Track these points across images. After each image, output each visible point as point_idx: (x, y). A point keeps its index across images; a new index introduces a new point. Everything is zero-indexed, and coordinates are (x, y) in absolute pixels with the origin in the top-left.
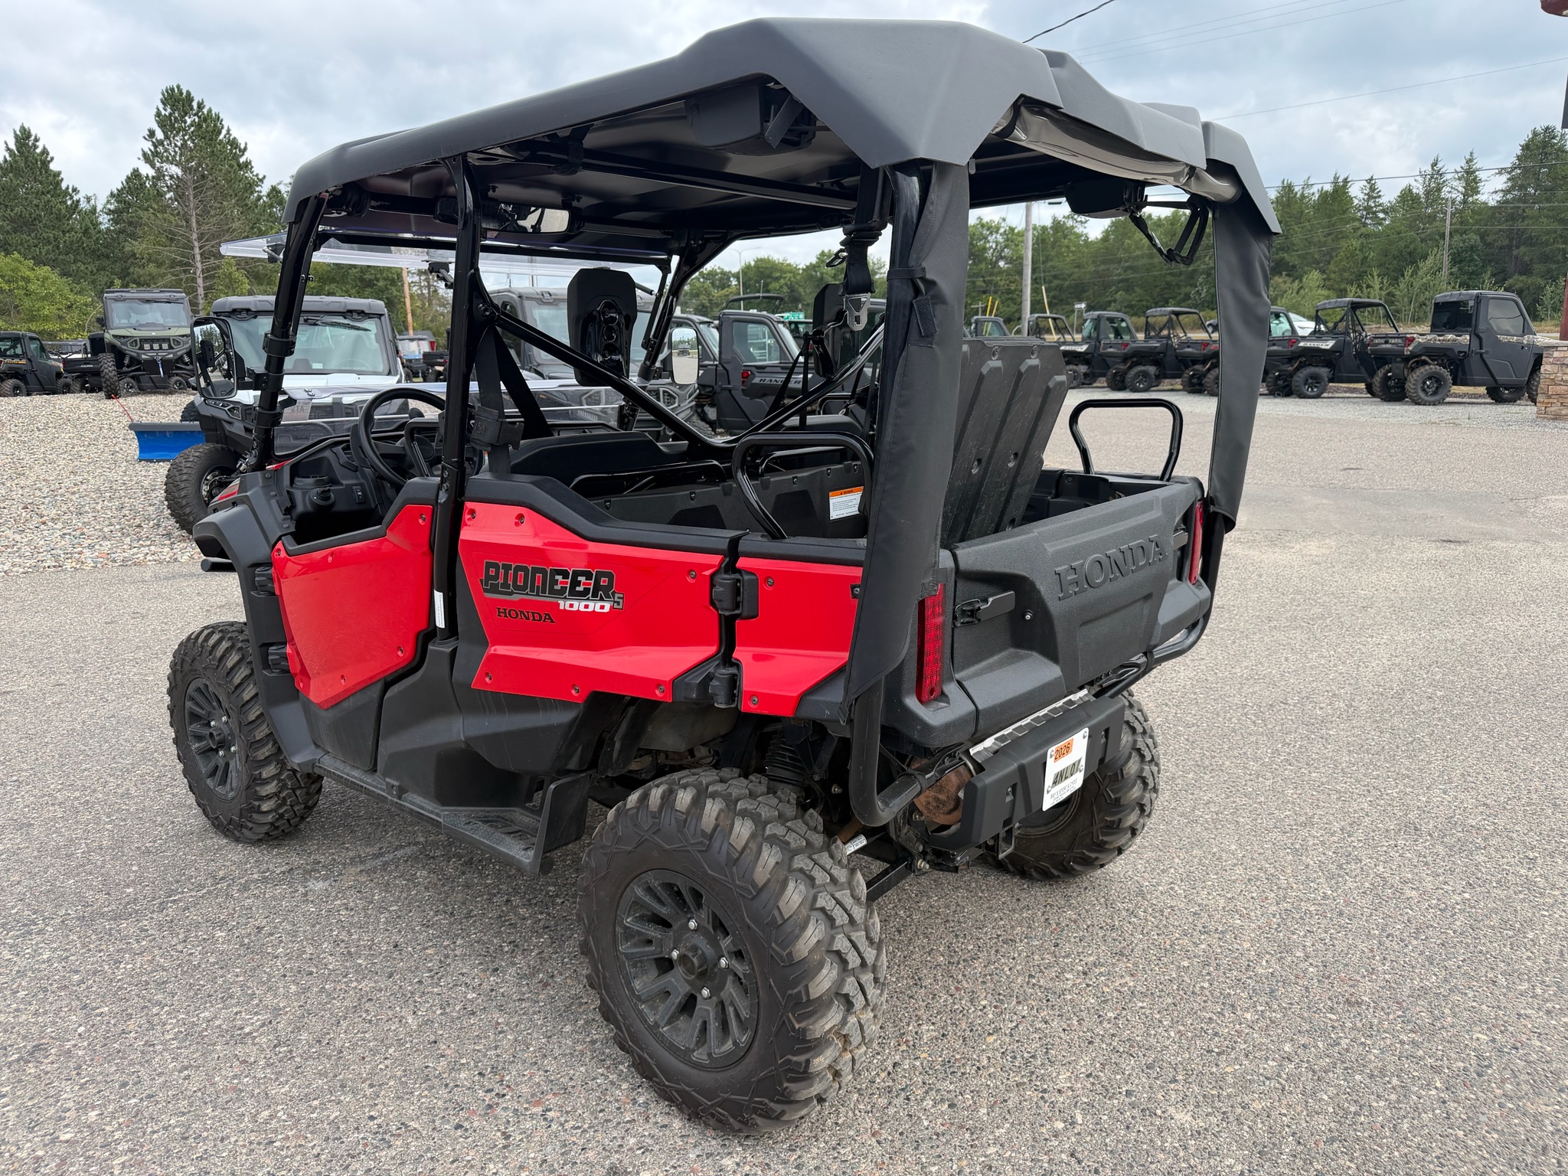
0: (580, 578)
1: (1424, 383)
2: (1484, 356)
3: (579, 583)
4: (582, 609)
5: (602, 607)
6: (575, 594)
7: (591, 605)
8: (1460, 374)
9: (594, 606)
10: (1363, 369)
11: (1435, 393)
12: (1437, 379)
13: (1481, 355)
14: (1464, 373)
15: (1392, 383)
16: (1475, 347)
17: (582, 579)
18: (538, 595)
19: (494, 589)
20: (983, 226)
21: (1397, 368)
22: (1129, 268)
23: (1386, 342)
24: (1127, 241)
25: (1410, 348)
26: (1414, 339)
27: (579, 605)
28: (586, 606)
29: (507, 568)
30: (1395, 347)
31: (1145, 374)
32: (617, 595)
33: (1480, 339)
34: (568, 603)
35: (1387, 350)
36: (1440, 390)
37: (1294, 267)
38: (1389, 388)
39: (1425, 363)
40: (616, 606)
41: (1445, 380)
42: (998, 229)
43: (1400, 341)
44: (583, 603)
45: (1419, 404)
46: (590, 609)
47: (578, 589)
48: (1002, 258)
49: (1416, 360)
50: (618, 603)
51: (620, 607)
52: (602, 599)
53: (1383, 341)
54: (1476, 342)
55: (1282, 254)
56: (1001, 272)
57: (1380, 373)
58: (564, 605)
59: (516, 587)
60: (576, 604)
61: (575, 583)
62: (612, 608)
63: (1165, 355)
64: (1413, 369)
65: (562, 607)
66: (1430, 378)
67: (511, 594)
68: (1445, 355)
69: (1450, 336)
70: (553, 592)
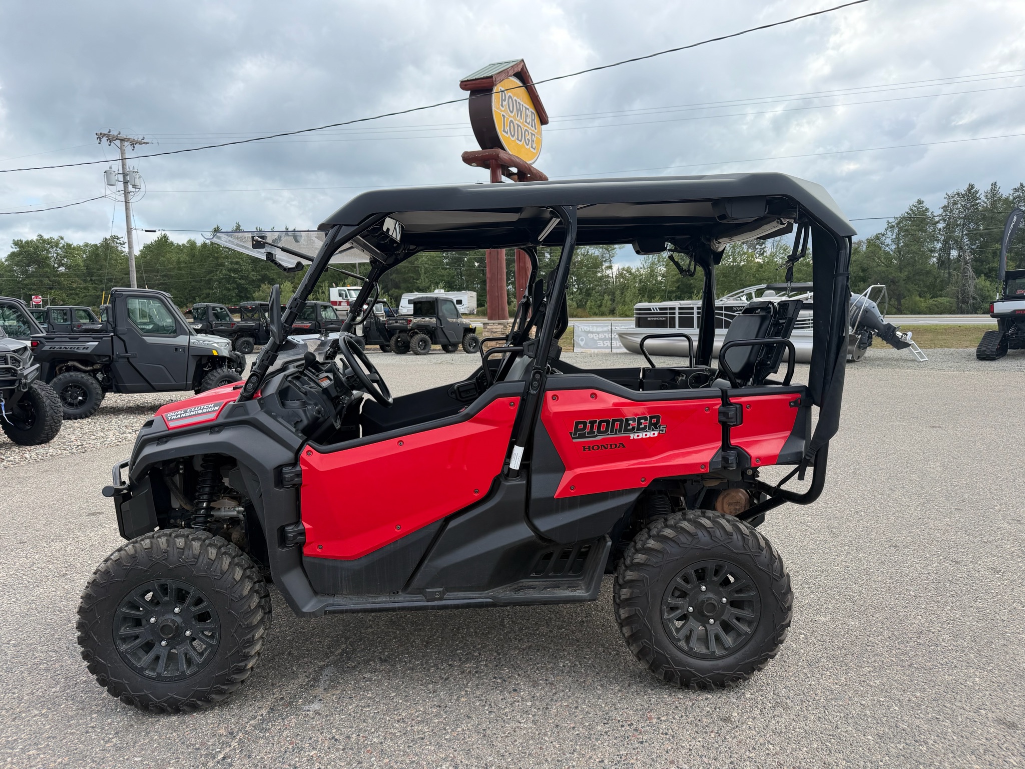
0: (641, 421)
1: (419, 344)
2: (443, 329)
3: (641, 424)
4: (644, 437)
5: (654, 434)
6: (639, 429)
7: (648, 433)
8: (433, 338)
9: (650, 434)
10: (381, 338)
11: (424, 350)
12: (423, 341)
13: (442, 328)
14: (435, 338)
15: (400, 344)
16: (439, 325)
17: (642, 421)
18: (616, 434)
19: (582, 436)
20: (44, 241)
21: (403, 336)
22: (164, 276)
23: (396, 322)
24: (162, 258)
25: (411, 325)
26: (411, 321)
27: (642, 435)
28: (646, 435)
29: (592, 423)
30: (402, 325)
31: (248, 343)
32: (661, 427)
33: (440, 320)
34: (636, 435)
35: (398, 326)
36: (426, 347)
37: (273, 279)
38: (399, 347)
39: (417, 333)
40: (661, 432)
41: (428, 342)
42: (57, 245)
43: (404, 321)
44: (644, 434)
45: (418, 355)
46: (648, 436)
47: (641, 426)
48: (63, 265)
49: (413, 332)
50: (662, 431)
51: (664, 432)
52: (653, 430)
53: (394, 322)
54: (439, 322)
55: (264, 272)
56: (62, 274)
57: (394, 339)
58: (632, 436)
59: (599, 432)
60: (640, 434)
61: (639, 424)
62: (659, 434)
63: (259, 331)
64: (412, 337)
65: (632, 438)
66: (421, 341)
67: (597, 436)
68: (426, 329)
69: (427, 319)
70: (626, 430)
